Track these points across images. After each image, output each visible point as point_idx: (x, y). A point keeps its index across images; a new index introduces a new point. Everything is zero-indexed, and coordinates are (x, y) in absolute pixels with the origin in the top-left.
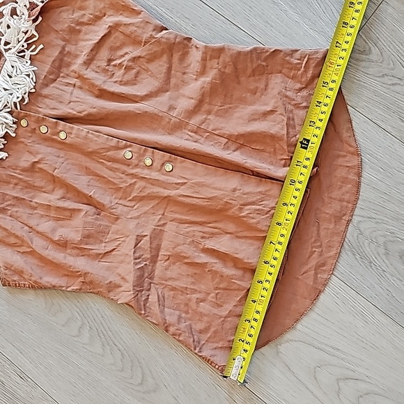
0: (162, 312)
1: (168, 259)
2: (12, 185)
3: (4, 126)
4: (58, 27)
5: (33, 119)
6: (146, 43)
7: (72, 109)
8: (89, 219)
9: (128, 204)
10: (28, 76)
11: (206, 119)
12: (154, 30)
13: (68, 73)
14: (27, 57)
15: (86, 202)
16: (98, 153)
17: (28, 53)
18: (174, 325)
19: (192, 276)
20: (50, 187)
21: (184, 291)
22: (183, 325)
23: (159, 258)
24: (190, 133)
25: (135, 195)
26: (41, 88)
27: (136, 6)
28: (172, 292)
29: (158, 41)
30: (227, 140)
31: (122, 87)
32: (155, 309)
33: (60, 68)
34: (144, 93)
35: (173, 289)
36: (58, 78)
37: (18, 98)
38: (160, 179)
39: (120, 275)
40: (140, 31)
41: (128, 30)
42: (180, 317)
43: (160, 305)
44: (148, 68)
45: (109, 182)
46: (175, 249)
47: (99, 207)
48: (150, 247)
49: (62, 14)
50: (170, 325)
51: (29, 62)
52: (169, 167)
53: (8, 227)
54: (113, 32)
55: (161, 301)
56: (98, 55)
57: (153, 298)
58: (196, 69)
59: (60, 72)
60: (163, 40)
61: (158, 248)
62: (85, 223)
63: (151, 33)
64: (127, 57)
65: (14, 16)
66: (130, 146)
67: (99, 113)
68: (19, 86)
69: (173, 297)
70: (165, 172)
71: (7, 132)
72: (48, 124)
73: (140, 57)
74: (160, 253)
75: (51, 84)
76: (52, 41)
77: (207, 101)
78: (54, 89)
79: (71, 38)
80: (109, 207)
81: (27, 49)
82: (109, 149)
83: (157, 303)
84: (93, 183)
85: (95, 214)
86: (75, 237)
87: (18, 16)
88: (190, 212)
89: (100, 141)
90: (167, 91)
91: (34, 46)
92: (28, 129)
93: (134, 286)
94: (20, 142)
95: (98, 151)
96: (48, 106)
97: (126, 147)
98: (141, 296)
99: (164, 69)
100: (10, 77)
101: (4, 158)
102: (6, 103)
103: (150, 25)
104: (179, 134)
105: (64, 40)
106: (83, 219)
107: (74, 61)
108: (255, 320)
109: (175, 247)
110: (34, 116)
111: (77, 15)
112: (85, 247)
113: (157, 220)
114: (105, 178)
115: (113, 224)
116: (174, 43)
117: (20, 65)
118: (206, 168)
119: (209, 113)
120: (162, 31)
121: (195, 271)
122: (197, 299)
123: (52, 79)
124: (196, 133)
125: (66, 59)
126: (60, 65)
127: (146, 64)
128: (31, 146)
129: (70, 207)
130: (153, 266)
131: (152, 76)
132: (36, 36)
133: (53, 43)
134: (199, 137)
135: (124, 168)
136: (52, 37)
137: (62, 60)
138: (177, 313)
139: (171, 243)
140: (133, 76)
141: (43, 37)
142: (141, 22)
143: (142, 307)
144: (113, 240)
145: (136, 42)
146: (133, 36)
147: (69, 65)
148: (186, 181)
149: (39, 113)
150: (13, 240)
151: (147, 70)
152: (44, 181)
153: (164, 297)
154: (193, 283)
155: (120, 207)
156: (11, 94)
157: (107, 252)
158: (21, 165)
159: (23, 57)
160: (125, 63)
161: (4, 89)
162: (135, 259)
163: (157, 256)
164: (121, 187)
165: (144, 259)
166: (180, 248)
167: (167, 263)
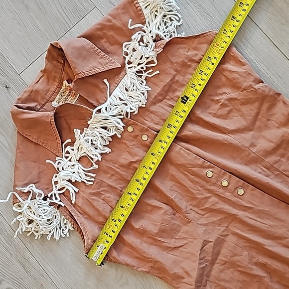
1: (225, 264)
2: (109, 175)
3: (114, 128)
4: (174, 59)
5: (138, 128)
6: (244, 89)
8: (167, 217)
9: (200, 212)
10: (143, 94)
11: (279, 160)
12: (254, 81)
13: (172, 97)
14: (144, 78)
15: (165, 202)
16: (185, 167)
17: (144, 75)
19: (241, 282)
23: (217, 262)
24: (263, 168)
25: (208, 206)
26: (151, 105)
27: (242, 59)
29: (255, 91)
31: (215, 119)
33: (168, 91)
34: (233, 128)
36: (164, 99)
37: (131, 109)
38: (232, 199)
39: (184, 269)
40: (241, 79)
41: (230, 76)
44: (240, 109)
45: (188, 191)
46: (233, 258)
47: (175, 209)
48: (213, 252)
49: (180, 50)
51: (145, 82)
52: (241, 192)
53: (101, 209)
58: (280, 120)
59: (167, 95)
60: (260, 91)
61: (218, 254)
62: (163, 220)
63: (251, 83)
64: (225, 97)
65: (141, 43)
66: (213, 167)
67: (193, 136)
68: (133, 100)
70: (237, 195)
71: (116, 134)
72: (149, 135)
73: (236, 99)
74: (219, 258)
75: (158, 103)
76: (167, 69)
77: (284, 147)
78: (160, 108)
79: (181, 70)
80: (185, 212)
81: (145, 71)
82: (194, 166)
84: (175, 188)
85: (172, 214)
86: (154, 230)
87: (143, 43)
88: (250, 232)
89: (189, 158)
90: (251, 130)
91: (151, 70)
92: (133, 134)
93: (196, 282)
94: (123, 143)
95: (186, 165)
96: (152, 120)
97: (209, 167)
99: (253, 113)
100: (127, 90)
101: (108, 153)
102: (120, 111)
103: (251, 77)
104: (253, 166)
105: (176, 70)
106: (162, 216)
107: (179, 89)
109: (233, 256)
110: (140, 126)
111: (191, 53)
112: (159, 239)
113: (221, 231)
114: (187, 187)
115: (184, 225)
116: (267, 95)
117: (137, 83)
118: (272, 200)
119: (283, 156)
120: (260, 83)
121: (245, 279)
123: (160, 100)
124: (268, 169)
125: (173, 85)
126: (169, 89)
127: (239, 106)
128: (132, 148)
129: (153, 204)
131: (242, 116)
132: (155, 63)
133: (167, 72)
134: (270, 173)
135: (204, 183)
136: (167, 66)
137: (170, 86)
139: (230, 252)
140: (226, 112)
141: (160, 64)
142: (245, 73)
144: (183, 238)
145: (235, 86)
146: (234, 81)
147: (175, 91)
148: (253, 206)
149: (145, 124)
150: (101, 219)
151: (239, 111)
155: (193, 213)
156: (126, 105)
157: (176, 247)
158: (120, 161)
159: (141, 76)
160: (223, 101)
161: (119, 98)
162: (200, 259)
163: (216, 259)
164: (197, 198)
165: (205, 260)
166: (237, 257)
167: (222, 267)
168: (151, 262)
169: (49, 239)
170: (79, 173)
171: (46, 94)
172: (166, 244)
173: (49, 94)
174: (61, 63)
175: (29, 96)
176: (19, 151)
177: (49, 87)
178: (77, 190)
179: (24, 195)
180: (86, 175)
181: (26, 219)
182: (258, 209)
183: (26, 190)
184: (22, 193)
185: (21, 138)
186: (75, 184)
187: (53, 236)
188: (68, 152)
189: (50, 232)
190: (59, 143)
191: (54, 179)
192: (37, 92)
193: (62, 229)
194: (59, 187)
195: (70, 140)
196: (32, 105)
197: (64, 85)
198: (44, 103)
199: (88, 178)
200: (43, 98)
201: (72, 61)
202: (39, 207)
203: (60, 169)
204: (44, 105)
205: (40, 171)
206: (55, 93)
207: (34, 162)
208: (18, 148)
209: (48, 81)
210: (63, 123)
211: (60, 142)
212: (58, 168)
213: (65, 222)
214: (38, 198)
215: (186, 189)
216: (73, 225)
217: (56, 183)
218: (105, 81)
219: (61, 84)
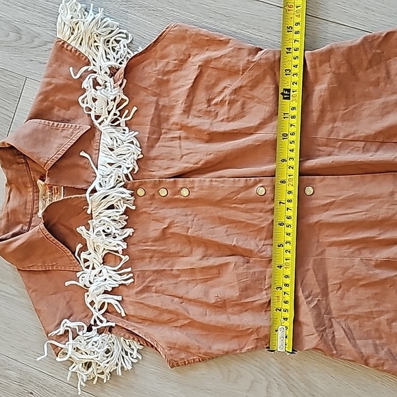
0: (355, 346)
1: (340, 287)
2: (148, 260)
3: (122, 201)
4: (145, 84)
5: (149, 185)
6: (244, 70)
7: (187, 162)
8: (241, 270)
10: (132, 143)
11: (333, 128)
12: (249, 55)
13: (169, 127)
14: (123, 125)
15: (229, 253)
16: (228, 199)
17: (122, 121)
18: (373, 357)
19: (373, 298)
20: (187, 249)
21: (370, 316)
22: (382, 353)
23: (330, 289)
26: (148, 151)
27: (222, 36)
28: (357, 322)
29: (258, 64)
30: (363, 143)
31: (231, 123)
32: (347, 345)
33: (159, 125)
34: (258, 122)
35: (357, 317)
36: (161, 135)
37: (128, 168)
40: (234, 61)
41: (220, 64)
42: (375, 346)
43: (349, 339)
44: (253, 96)
45: (248, 225)
46: (346, 274)
47: (246, 254)
48: (317, 281)
49: (146, 69)
50: (368, 357)
51: (127, 129)
52: (309, 191)
53: (159, 305)
54: (204, 71)
55: (349, 334)
56: (195, 99)
57: (339, 334)
59: (161, 129)
60: (262, 61)
61: (325, 279)
62: (238, 275)
63: (247, 58)
64: (227, 92)
65: (97, 87)
66: (260, 181)
67: (217, 158)
68: (124, 157)
69: (360, 326)
70: (307, 197)
71: (127, 207)
72: (166, 186)
73: (241, 87)
74: (329, 284)
75: (156, 143)
76: (144, 100)
77: (329, 108)
78: (161, 148)
79: (161, 91)
80: (258, 252)
81: (121, 116)
82: (238, 192)
83: (346, 339)
84: (231, 231)
85: (244, 263)
86: (234, 293)
87: (101, 86)
88: (348, 231)
89: (226, 186)
91: (127, 111)
92: (147, 196)
93: (316, 327)
94: (142, 213)
95: (228, 196)
96: (160, 167)
97: (256, 183)
98: (327, 335)
99: (271, 91)
100: (112, 150)
101: (131, 234)
102: (117, 178)
103: (243, 51)
105: (155, 95)
106: (235, 272)
107: (172, 113)
108: (286, 285)
109: (345, 273)
110: (150, 182)
111: (160, 65)
112: (247, 300)
114: (244, 222)
115: (267, 267)
116: (274, 61)
117: (119, 135)
118: (351, 179)
119: (334, 120)
120: (257, 52)
121: (375, 291)
122: (387, 320)
123: (156, 138)
124: (326, 145)
125: (162, 113)
126: (159, 121)
127: (250, 92)
128: (156, 213)
129: (216, 264)
130: (326, 300)
131: (260, 101)
132: (126, 100)
133: (146, 102)
134: (331, 149)
135: (261, 205)
136: (143, 96)
137: (159, 116)
138: (370, 341)
139: (338, 269)
140: (239, 109)
141: (133, 98)
142: (233, 51)
143: (332, 346)
145: (232, 72)
146: (228, 68)
147: (167, 119)
148: (333, 199)
149: (154, 177)
150: (166, 317)
151: (253, 98)
152: (179, 245)
153: (349, 329)
154: (376, 305)
155: (269, 248)
156: (120, 167)
158: (151, 236)
159: (119, 125)
160: (227, 98)
161: (109, 164)
162: (307, 298)
163: (327, 287)
164: (263, 227)
165: (314, 295)
166: (350, 271)
167: (340, 292)
168: (252, 333)
169: (120, 374)
170: (110, 277)
171: (26, 208)
172: (257, 302)
173: (29, 206)
174: (22, 163)
175: (8, 221)
176: (31, 291)
177: (25, 198)
178: (120, 298)
179: (62, 338)
180: (120, 274)
181: (81, 365)
182: (342, 199)
183: (61, 330)
184: (59, 338)
185: (25, 274)
186: (113, 292)
187: (122, 368)
188: (86, 261)
189: (117, 365)
190: (71, 256)
191: (88, 301)
192: (14, 211)
193: (129, 354)
194: (97, 306)
195: (80, 244)
196: (17, 229)
197: (40, 186)
198: (29, 220)
199: (125, 277)
200: (25, 214)
201: (30, 153)
202: (88, 343)
203: (88, 284)
204: (30, 222)
205: (68, 300)
206: (35, 201)
207: (55, 293)
208: (28, 288)
209: (20, 192)
210: (62, 230)
211: (70, 253)
212: (85, 286)
213: (128, 344)
214: (81, 333)
215: (244, 224)
216: (139, 341)
217: (92, 303)
218: (82, 154)
219: (36, 186)
